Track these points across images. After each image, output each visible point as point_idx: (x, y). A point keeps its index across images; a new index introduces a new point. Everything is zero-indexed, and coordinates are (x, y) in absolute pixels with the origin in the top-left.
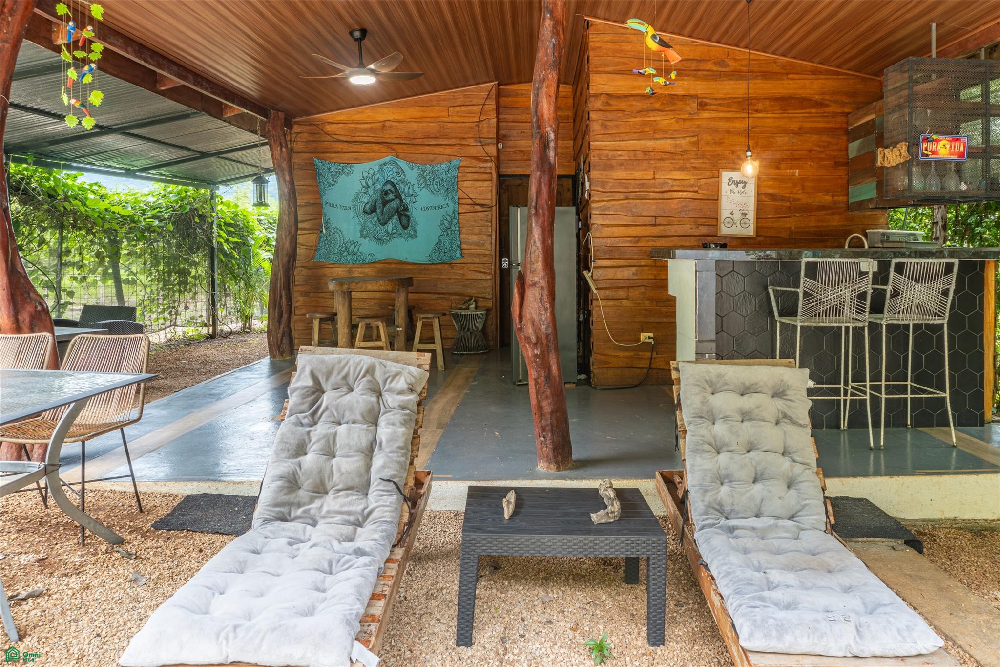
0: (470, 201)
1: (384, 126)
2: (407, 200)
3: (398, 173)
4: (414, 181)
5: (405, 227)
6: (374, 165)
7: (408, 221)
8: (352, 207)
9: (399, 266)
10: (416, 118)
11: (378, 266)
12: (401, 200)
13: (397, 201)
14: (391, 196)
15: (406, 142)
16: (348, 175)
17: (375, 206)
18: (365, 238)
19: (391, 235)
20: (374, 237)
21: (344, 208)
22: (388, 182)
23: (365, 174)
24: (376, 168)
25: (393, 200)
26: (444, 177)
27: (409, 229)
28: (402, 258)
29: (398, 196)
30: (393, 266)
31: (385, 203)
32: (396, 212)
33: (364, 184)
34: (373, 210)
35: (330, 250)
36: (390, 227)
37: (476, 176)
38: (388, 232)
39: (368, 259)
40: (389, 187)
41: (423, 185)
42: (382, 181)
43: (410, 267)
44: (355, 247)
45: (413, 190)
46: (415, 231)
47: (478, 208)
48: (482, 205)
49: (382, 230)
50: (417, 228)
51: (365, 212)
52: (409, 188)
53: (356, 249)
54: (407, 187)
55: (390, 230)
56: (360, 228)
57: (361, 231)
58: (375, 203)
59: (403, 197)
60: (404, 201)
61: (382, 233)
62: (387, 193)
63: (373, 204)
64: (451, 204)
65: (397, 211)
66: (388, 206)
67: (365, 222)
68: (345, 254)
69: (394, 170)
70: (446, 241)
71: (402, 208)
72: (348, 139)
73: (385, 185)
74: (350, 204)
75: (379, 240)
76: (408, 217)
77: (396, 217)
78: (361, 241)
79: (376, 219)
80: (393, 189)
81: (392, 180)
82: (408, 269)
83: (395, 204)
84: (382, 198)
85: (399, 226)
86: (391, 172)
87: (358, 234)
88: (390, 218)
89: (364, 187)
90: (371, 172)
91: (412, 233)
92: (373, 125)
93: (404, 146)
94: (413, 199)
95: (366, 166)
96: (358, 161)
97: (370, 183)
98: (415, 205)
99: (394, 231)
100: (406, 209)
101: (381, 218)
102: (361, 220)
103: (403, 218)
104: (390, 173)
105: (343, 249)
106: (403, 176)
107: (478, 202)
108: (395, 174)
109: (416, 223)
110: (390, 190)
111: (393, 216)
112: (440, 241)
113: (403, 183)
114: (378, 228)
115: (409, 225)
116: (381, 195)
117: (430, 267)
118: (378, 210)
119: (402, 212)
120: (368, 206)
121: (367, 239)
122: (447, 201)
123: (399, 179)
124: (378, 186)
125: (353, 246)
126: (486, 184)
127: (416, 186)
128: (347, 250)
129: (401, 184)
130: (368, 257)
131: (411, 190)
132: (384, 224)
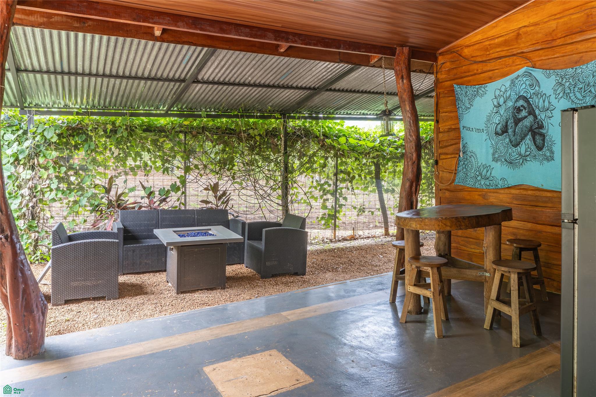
1: (519, 34)
2: (542, 116)
3: (531, 85)
4: (550, 92)
5: (540, 148)
6: (506, 81)
7: (544, 140)
8: (485, 129)
10: (555, 15)
11: (513, 191)
12: (535, 117)
13: (531, 118)
14: (524, 113)
15: (544, 46)
16: (482, 96)
17: (506, 126)
18: (497, 161)
19: (524, 158)
20: (506, 160)
21: (478, 130)
22: (521, 97)
23: (498, 93)
24: (508, 84)
25: (526, 117)
27: (544, 150)
28: (537, 184)
29: (531, 112)
30: (530, 192)
31: (517, 121)
32: (529, 131)
33: (496, 103)
34: (505, 130)
35: (467, 174)
36: (522, 149)
38: (520, 155)
39: (501, 184)
40: (521, 103)
41: (561, 95)
42: (514, 97)
43: (549, 194)
44: (487, 171)
45: (549, 103)
46: (552, 152)
49: (514, 152)
50: (554, 149)
51: (497, 133)
52: (544, 101)
53: (489, 174)
54: (541, 100)
55: (523, 152)
56: (491, 151)
57: (493, 154)
58: (507, 123)
59: (537, 112)
60: (539, 117)
61: (515, 155)
62: (519, 110)
63: (504, 124)
65: (531, 130)
66: (520, 124)
67: (497, 144)
68: (479, 178)
69: (528, 83)
71: (536, 126)
73: (516, 101)
74: (482, 126)
75: (511, 163)
76: (543, 136)
77: (529, 136)
78: (494, 164)
79: (508, 140)
80: (525, 105)
81: (525, 95)
82: (547, 197)
83: (528, 122)
84: (514, 117)
85: (533, 147)
86: (524, 86)
87: (490, 157)
88: (523, 139)
89: (495, 106)
90: (503, 89)
91: (548, 154)
92: (507, 37)
93: (541, 52)
94: (549, 114)
95: (498, 84)
96: (491, 79)
97: (502, 101)
98: (552, 121)
99: (528, 153)
100: (541, 127)
101: (513, 139)
102: (493, 142)
103: (537, 137)
104: (523, 88)
105: (478, 173)
106: (537, 88)
108: (528, 87)
109: (552, 143)
110: (522, 106)
111: (526, 135)
113: (537, 95)
114: (510, 150)
115: (544, 145)
116: (513, 113)
118: (510, 131)
119: (536, 130)
120: (499, 127)
121: (499, 163)
123: (532, 92)
124: (510, 104)
125: (485, 170)
127: (553, 99)
128: (481, 174)
129: (535, 97)
130: (500, 182)
131: (546, 104)
132: (516, 145)
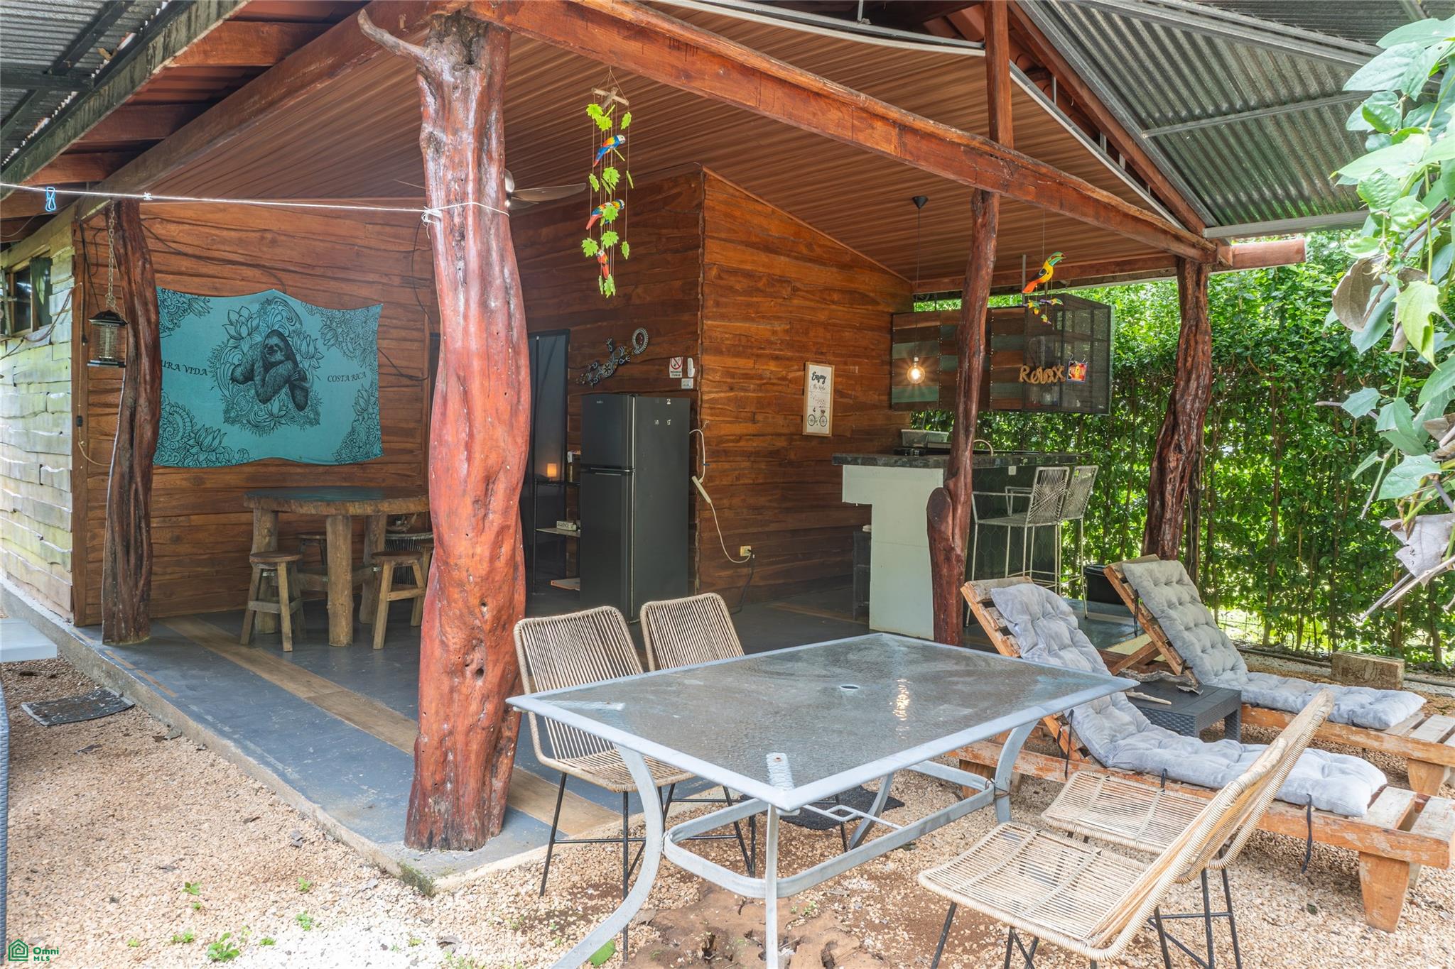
0: (393, 371)
1: (263, 238)
3: (289, 319)
4: (315, 334)
5: (300, 407)
6: (250, 304)
7: (306, 397)
8: (208, 370)
9: (284, 469)
11: (247, 469)
12: (295, 363)
13: (289, 365)
14: (279, 356)
15: (297, 269)
16: (200, 314)
17: (252, 370)
18: (233, 423)
19: (276, 419)
20: (249, 422)
21: (192, 370)
22: (274, 333)
23: (234, 317)
24: (255, 308)
25: (281, 362)
26: (360, 330)
27: (307, 410)
28: (293, 455)
29: (290, 356)
30: (272, 469)
31: (268, 366)
32: (286, 382)
33: (233, 332)
34: (248, 377)
35: (162, 444)
36: (275, 406)
37: (403, 333)
38: (271, 414)
39: (237, 458)
40: (275, 340)
41: (332, 342)
42: (264, 330)
44: (213, 439)
45: (316, 349)
46: (317, 414)
47: (405, 381)
48: (411, 377)
49: (260, 411)
50: (320, 409)
51: (233, 380)
52: (308, 345)
53: (217, 441)
54: (304, 343)
55: (275, 411)
56: (223, 406)
57: (227, 412)
58: (253, 365)
59: (298, 358)
61: (263, 415)
62: (271, 350)
63: (248, 366)
64: (369, 374)
65: (288, 380)
66: (272, 371)
67: (233, 396)
68: (194, 451)
69: (284, 314)
70: (361, 429)
71: (297, 376)
72: (197, 252)
73: (268, 336)
74: (206, 365)
75: (257, 426)
76: (306, 392)
77: (286, 390)
78: (226, 428)
79: (253, 391)
80: (282, 345)
82: (298, 474)
83: (283, 370)
84: (264, 358)
85: (291, 406)
86: (279, 317)
87: (221, 417)
88: (276, 392)
89: (232, 337)
90: (245, 313)
91: (312, 416)
92: (243, 235)
93: (297, 277)
94: (314, 362)
95: (234, 303)
96: (219, 292)
97: (244, 331)
98: (318, 372)
99: (283, 413)
100: (304, 379)
101: (261, 391)
102: (226, 393)
103: (298, 392)
104: (276, 318)
105: (191, 442)
106: (298, 325)
107: (403, 371)
108: (285, 320)
109: (319, 402)
110: (276, 345)
111: (280, 388)
112: (353, 430)
113: (299, 334)
115: (306, 403)
116: (262, 352)
117: (336, 469)
118: (257, 378)
119: (296, 383)
120: (239, 370)
121: (237, 426)
122: (363, 369)
123: (292, 328)
124: (258, 338)
125: (210, 437)
126: (415, 346)
127: (320, 343)
128: (200, 444)
129: (296, 338)
130: (237, 456)
131: (311, 349)
132: (265, 400)
